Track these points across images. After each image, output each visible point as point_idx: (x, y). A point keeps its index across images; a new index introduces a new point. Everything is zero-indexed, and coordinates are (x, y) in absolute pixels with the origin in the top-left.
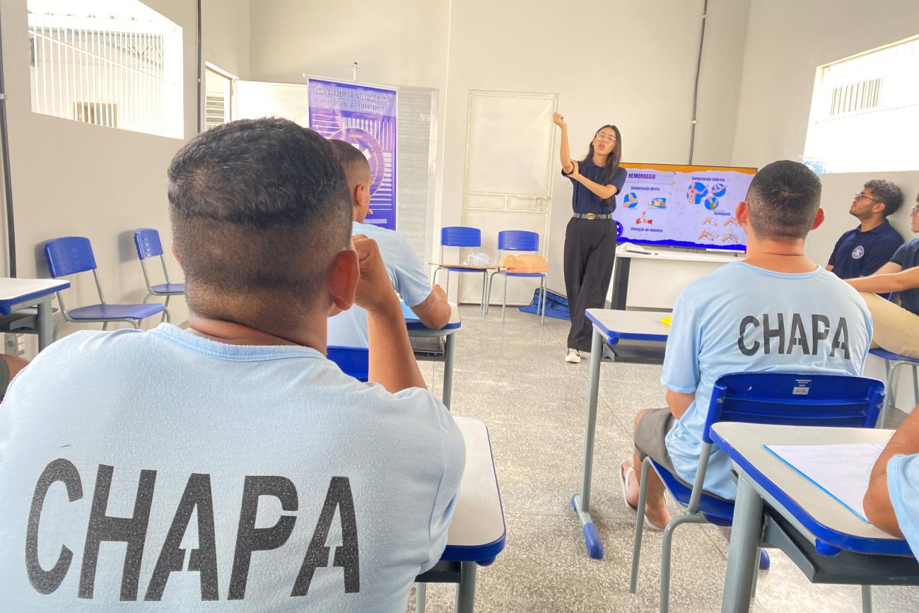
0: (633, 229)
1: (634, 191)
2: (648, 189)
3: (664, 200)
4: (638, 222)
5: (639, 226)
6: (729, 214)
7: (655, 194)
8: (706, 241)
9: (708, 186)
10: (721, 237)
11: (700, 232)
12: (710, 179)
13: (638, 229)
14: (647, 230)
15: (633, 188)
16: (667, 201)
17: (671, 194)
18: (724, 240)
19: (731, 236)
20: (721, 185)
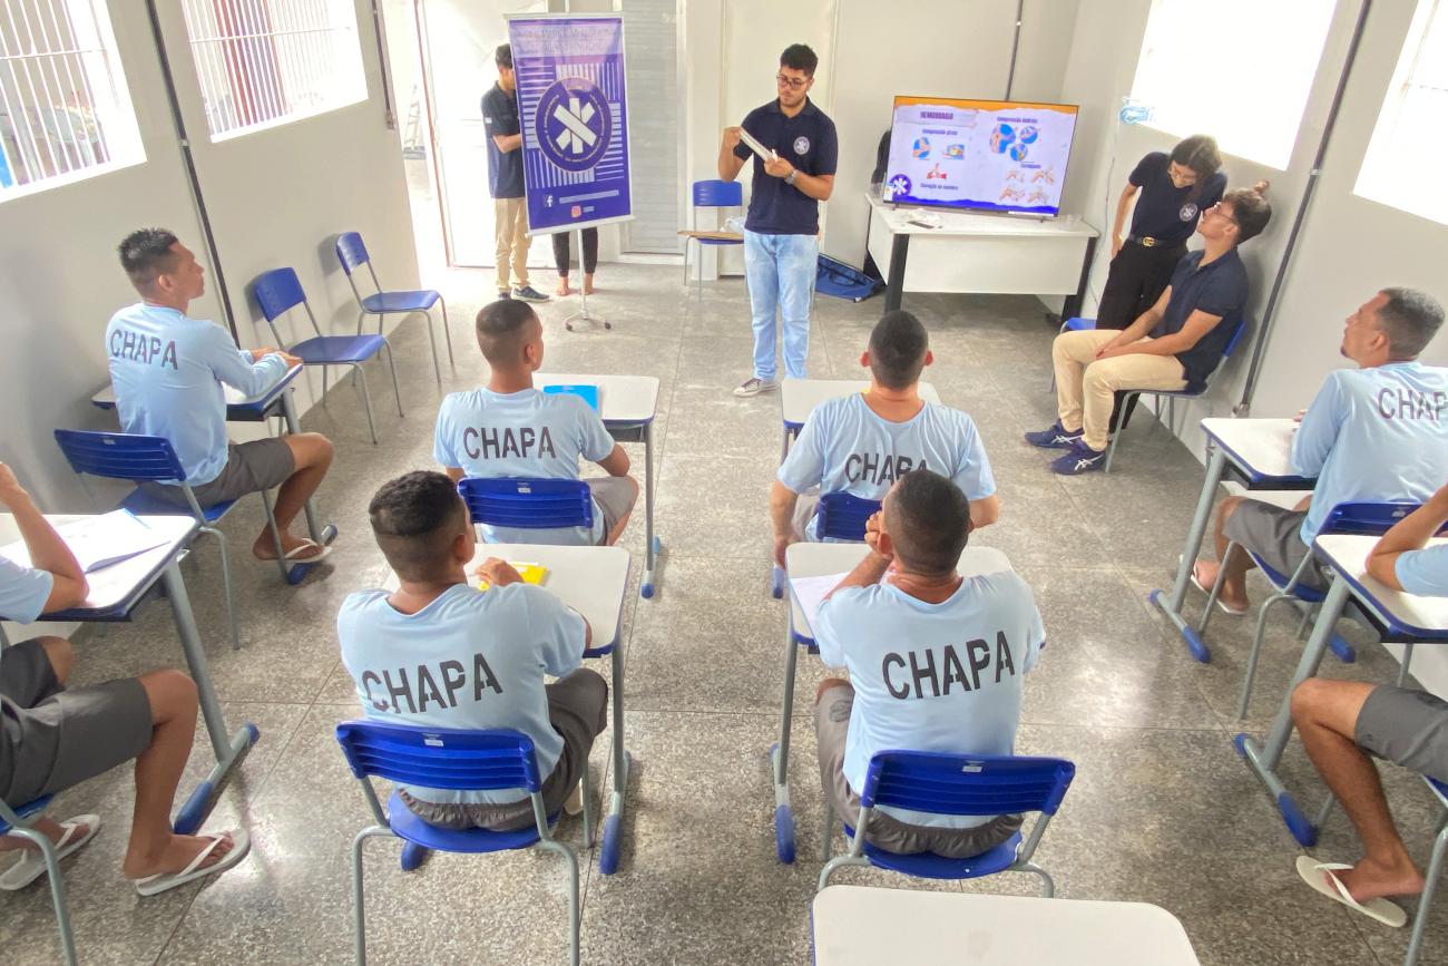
0: (923, 186)
1: (926, 135)
2: (943, 132)
3: (962, 147)
4: (930, 176)
5: (931, 182)
6: (1039, 167)
7: (952, 140)
8: (1008, 202)
9: (1017, 129)
10: (1027, 197)
11: (1002, 191)
12: (1018, 120)
13: (930, 186)
14: (940, 187)
15: (925, 131)
16: (966, 148)
17: (971, 139)
18: (1030, 201)
19: (1039, 195)
20: (1032, 128)
